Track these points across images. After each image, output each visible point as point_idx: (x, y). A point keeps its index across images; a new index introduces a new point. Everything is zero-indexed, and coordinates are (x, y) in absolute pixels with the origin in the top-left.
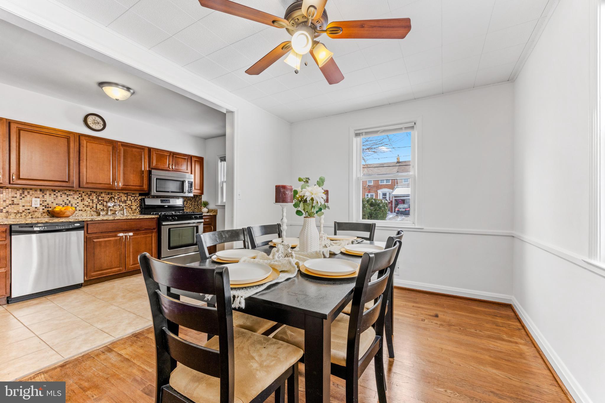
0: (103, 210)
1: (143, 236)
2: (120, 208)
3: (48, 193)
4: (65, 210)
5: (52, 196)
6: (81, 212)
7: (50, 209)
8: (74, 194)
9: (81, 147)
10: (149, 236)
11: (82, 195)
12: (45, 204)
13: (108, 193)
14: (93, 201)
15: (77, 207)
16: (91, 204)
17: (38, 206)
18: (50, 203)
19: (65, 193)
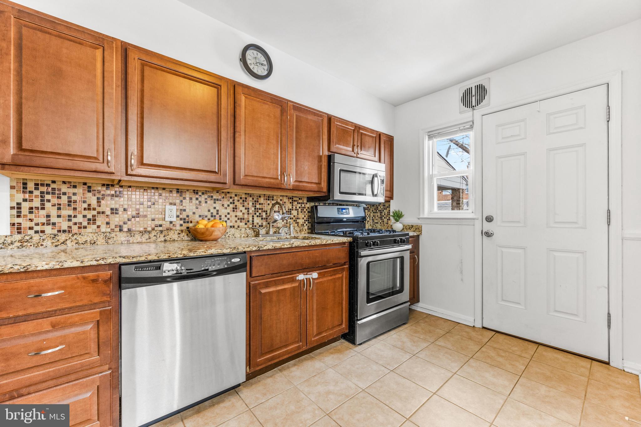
0: (262, 226)
1: (330, 278)
2: (283, 223)
3: (188, 195)
4: (212, 226)
5: (194, 200)
6: (233, 230)
7: (190, 225)
8: (223, 198)
9: (237, 107)
10: (339, 278)
11: (234, 200)
12: (184, 216)
13: (269, 197)
14: (248, 211)
15: (228, 221)
16: (246, 216)
17: (174, 219)
18: (191, 214)
19: (212, 197)
